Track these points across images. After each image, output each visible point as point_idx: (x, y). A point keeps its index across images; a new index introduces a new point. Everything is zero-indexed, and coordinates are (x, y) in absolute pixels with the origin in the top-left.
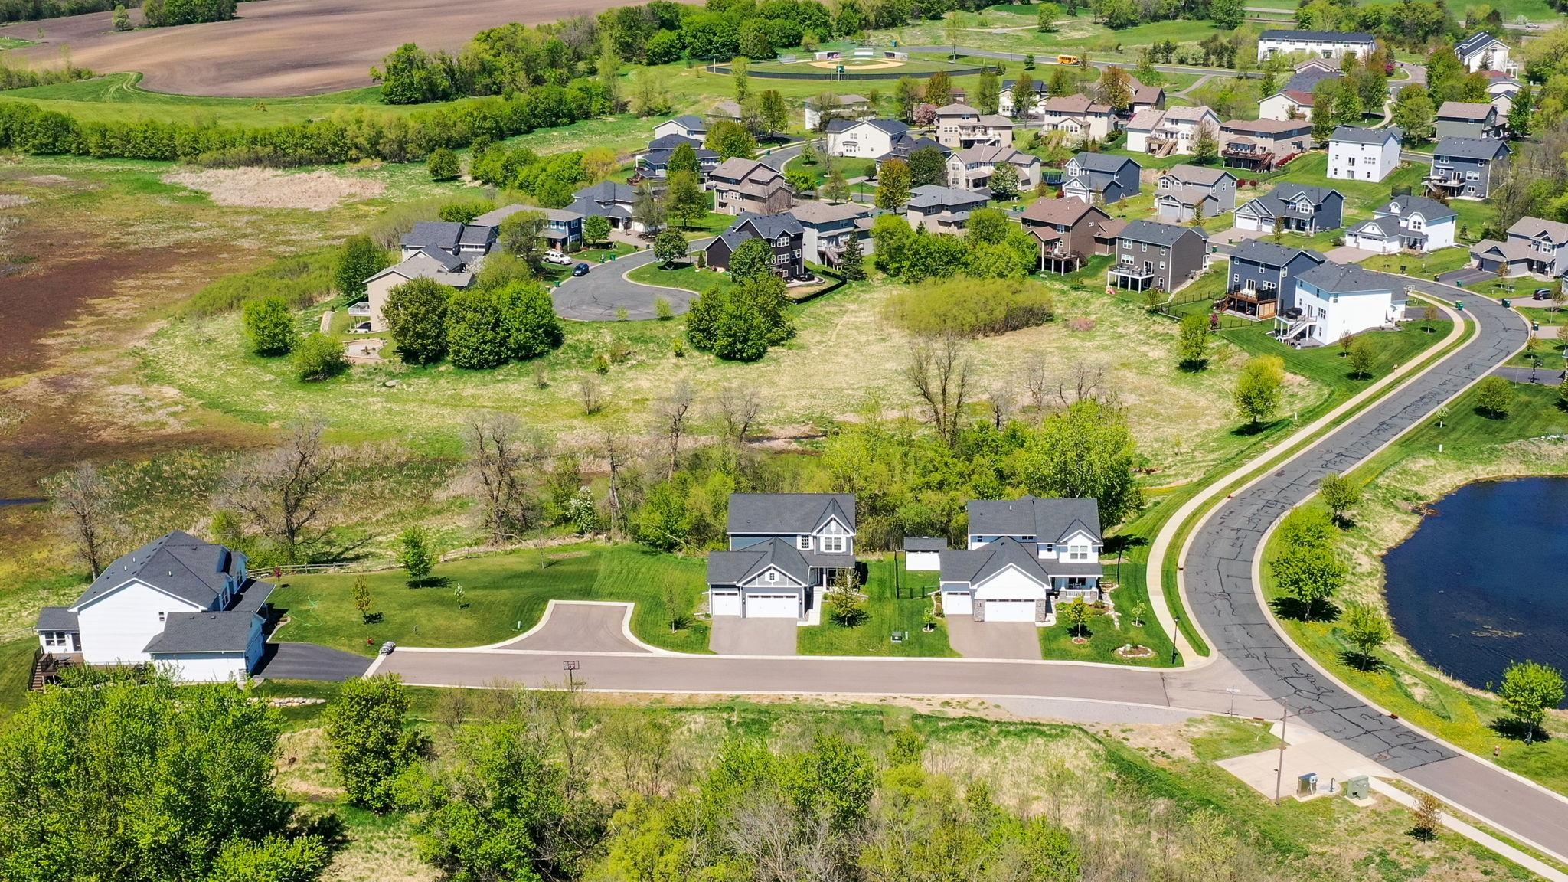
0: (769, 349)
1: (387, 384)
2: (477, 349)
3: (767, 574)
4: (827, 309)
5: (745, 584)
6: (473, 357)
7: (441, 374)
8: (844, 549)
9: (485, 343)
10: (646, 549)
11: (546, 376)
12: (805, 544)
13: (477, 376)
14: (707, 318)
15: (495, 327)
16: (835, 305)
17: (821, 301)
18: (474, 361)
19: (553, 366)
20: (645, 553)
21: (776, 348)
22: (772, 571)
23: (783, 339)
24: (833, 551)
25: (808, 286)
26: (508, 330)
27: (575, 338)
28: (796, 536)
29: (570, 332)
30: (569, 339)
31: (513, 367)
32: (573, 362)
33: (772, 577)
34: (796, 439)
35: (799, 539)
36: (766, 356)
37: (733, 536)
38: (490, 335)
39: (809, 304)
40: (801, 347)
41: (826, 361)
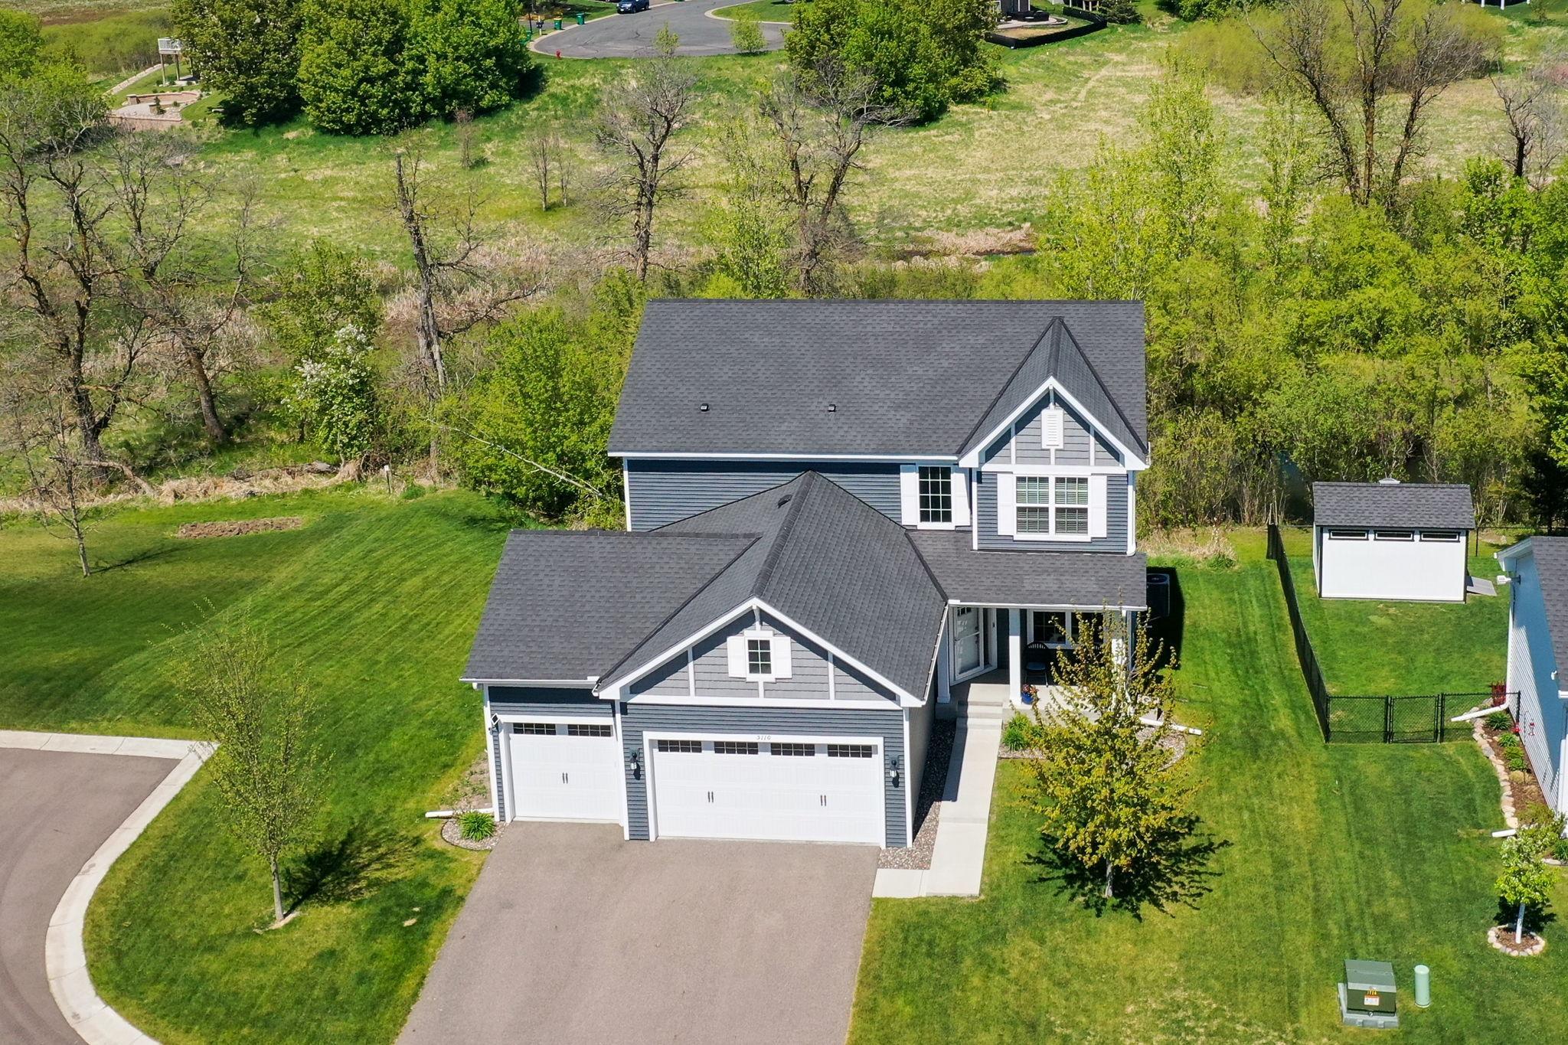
0: (953, 108)
1: (170, 162)
2: (353, 93)
3: (737, 647)
4: (1071, 58)
5: (640, 686)
6: (348, 110)
7: (283, 146)
8: (1097, 526)
9: (371, 81)
10: (490, 510)
11: (489, 149)
12: (936, 504)
13: (352, 148)
14: (827, 37)
15: (394, 48)
16: (1085, 54)
17: (1062, 47)
18: (350, 118)
19: (511, 132)
20: (472, 521)
21: (966, 107)
22: (758, 632)
23: (981, 92)
24: (1052, 535)
25: (1034, 27)
26: (421, 59)
27: (571, 82)
28: (894, 469)
29: (557, 74)
30: (556, 85)
31: (431, 133)
32: (555, 124)
33: (759, 657)
34: (989, 254)
35: (909, 484)
36: (945, 118)
37: (636, 466)
38: (381, 66)
39: (1034, 50)
40: (1017, 107)
41: (1064, 128)
